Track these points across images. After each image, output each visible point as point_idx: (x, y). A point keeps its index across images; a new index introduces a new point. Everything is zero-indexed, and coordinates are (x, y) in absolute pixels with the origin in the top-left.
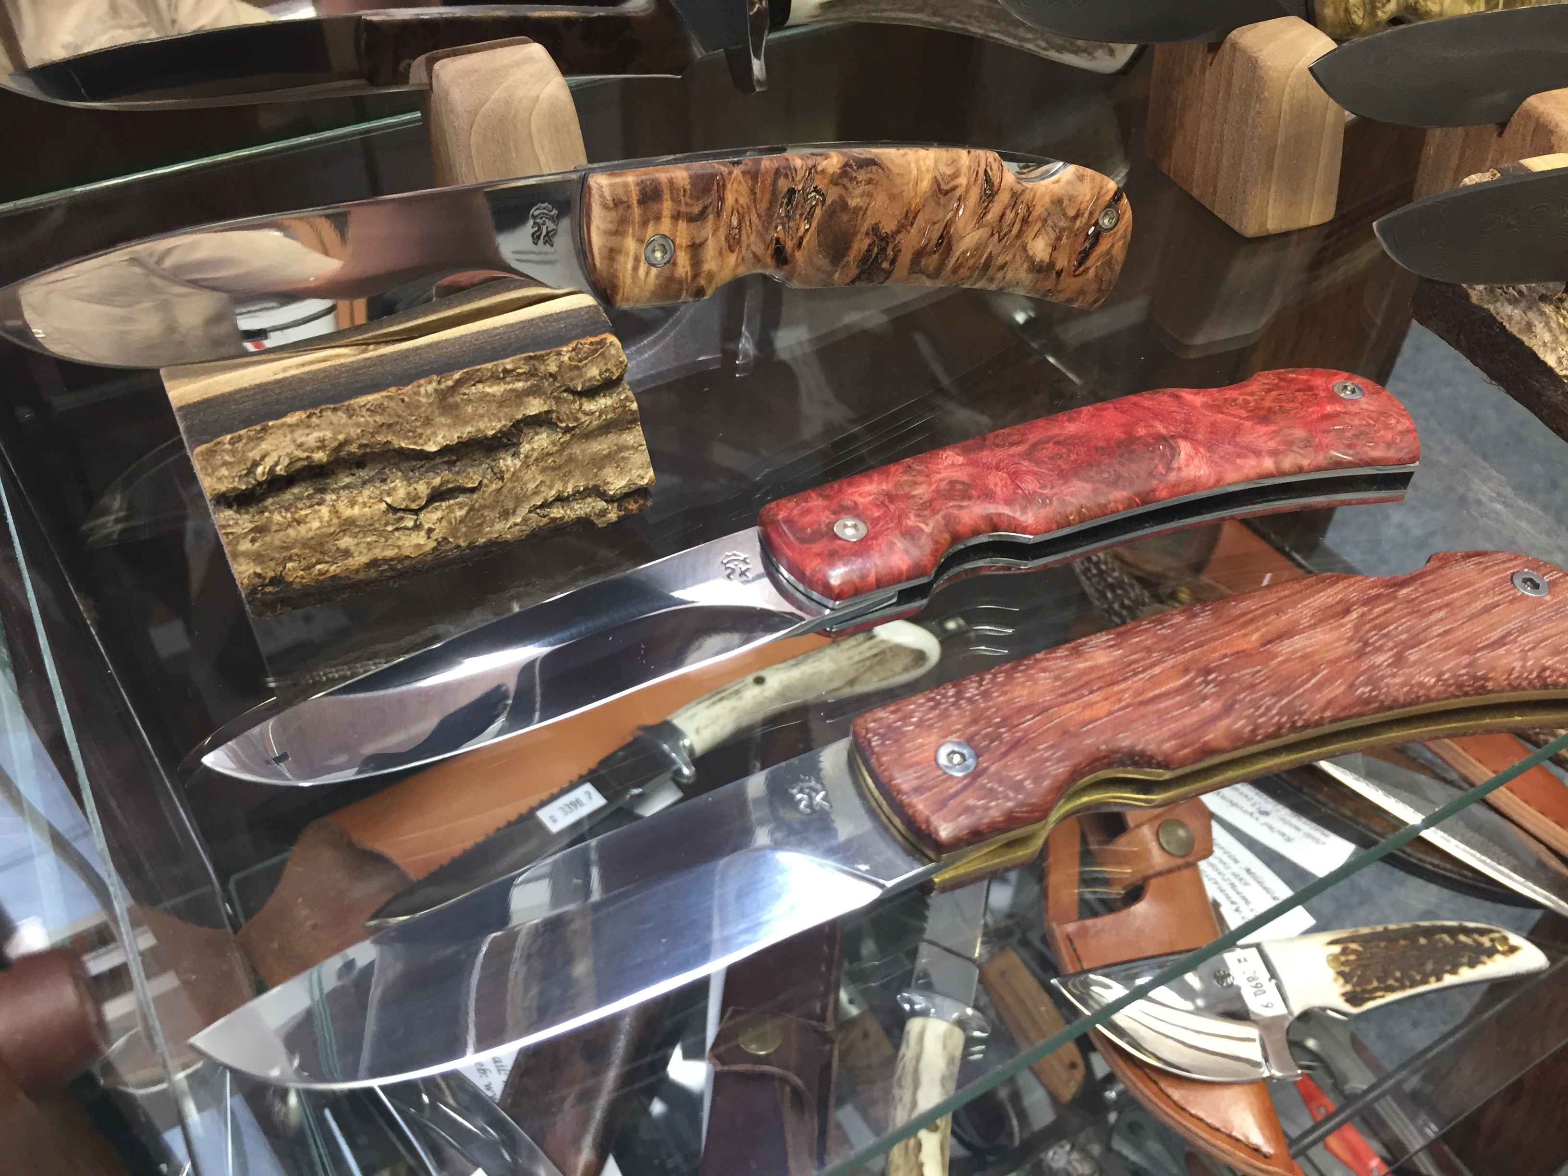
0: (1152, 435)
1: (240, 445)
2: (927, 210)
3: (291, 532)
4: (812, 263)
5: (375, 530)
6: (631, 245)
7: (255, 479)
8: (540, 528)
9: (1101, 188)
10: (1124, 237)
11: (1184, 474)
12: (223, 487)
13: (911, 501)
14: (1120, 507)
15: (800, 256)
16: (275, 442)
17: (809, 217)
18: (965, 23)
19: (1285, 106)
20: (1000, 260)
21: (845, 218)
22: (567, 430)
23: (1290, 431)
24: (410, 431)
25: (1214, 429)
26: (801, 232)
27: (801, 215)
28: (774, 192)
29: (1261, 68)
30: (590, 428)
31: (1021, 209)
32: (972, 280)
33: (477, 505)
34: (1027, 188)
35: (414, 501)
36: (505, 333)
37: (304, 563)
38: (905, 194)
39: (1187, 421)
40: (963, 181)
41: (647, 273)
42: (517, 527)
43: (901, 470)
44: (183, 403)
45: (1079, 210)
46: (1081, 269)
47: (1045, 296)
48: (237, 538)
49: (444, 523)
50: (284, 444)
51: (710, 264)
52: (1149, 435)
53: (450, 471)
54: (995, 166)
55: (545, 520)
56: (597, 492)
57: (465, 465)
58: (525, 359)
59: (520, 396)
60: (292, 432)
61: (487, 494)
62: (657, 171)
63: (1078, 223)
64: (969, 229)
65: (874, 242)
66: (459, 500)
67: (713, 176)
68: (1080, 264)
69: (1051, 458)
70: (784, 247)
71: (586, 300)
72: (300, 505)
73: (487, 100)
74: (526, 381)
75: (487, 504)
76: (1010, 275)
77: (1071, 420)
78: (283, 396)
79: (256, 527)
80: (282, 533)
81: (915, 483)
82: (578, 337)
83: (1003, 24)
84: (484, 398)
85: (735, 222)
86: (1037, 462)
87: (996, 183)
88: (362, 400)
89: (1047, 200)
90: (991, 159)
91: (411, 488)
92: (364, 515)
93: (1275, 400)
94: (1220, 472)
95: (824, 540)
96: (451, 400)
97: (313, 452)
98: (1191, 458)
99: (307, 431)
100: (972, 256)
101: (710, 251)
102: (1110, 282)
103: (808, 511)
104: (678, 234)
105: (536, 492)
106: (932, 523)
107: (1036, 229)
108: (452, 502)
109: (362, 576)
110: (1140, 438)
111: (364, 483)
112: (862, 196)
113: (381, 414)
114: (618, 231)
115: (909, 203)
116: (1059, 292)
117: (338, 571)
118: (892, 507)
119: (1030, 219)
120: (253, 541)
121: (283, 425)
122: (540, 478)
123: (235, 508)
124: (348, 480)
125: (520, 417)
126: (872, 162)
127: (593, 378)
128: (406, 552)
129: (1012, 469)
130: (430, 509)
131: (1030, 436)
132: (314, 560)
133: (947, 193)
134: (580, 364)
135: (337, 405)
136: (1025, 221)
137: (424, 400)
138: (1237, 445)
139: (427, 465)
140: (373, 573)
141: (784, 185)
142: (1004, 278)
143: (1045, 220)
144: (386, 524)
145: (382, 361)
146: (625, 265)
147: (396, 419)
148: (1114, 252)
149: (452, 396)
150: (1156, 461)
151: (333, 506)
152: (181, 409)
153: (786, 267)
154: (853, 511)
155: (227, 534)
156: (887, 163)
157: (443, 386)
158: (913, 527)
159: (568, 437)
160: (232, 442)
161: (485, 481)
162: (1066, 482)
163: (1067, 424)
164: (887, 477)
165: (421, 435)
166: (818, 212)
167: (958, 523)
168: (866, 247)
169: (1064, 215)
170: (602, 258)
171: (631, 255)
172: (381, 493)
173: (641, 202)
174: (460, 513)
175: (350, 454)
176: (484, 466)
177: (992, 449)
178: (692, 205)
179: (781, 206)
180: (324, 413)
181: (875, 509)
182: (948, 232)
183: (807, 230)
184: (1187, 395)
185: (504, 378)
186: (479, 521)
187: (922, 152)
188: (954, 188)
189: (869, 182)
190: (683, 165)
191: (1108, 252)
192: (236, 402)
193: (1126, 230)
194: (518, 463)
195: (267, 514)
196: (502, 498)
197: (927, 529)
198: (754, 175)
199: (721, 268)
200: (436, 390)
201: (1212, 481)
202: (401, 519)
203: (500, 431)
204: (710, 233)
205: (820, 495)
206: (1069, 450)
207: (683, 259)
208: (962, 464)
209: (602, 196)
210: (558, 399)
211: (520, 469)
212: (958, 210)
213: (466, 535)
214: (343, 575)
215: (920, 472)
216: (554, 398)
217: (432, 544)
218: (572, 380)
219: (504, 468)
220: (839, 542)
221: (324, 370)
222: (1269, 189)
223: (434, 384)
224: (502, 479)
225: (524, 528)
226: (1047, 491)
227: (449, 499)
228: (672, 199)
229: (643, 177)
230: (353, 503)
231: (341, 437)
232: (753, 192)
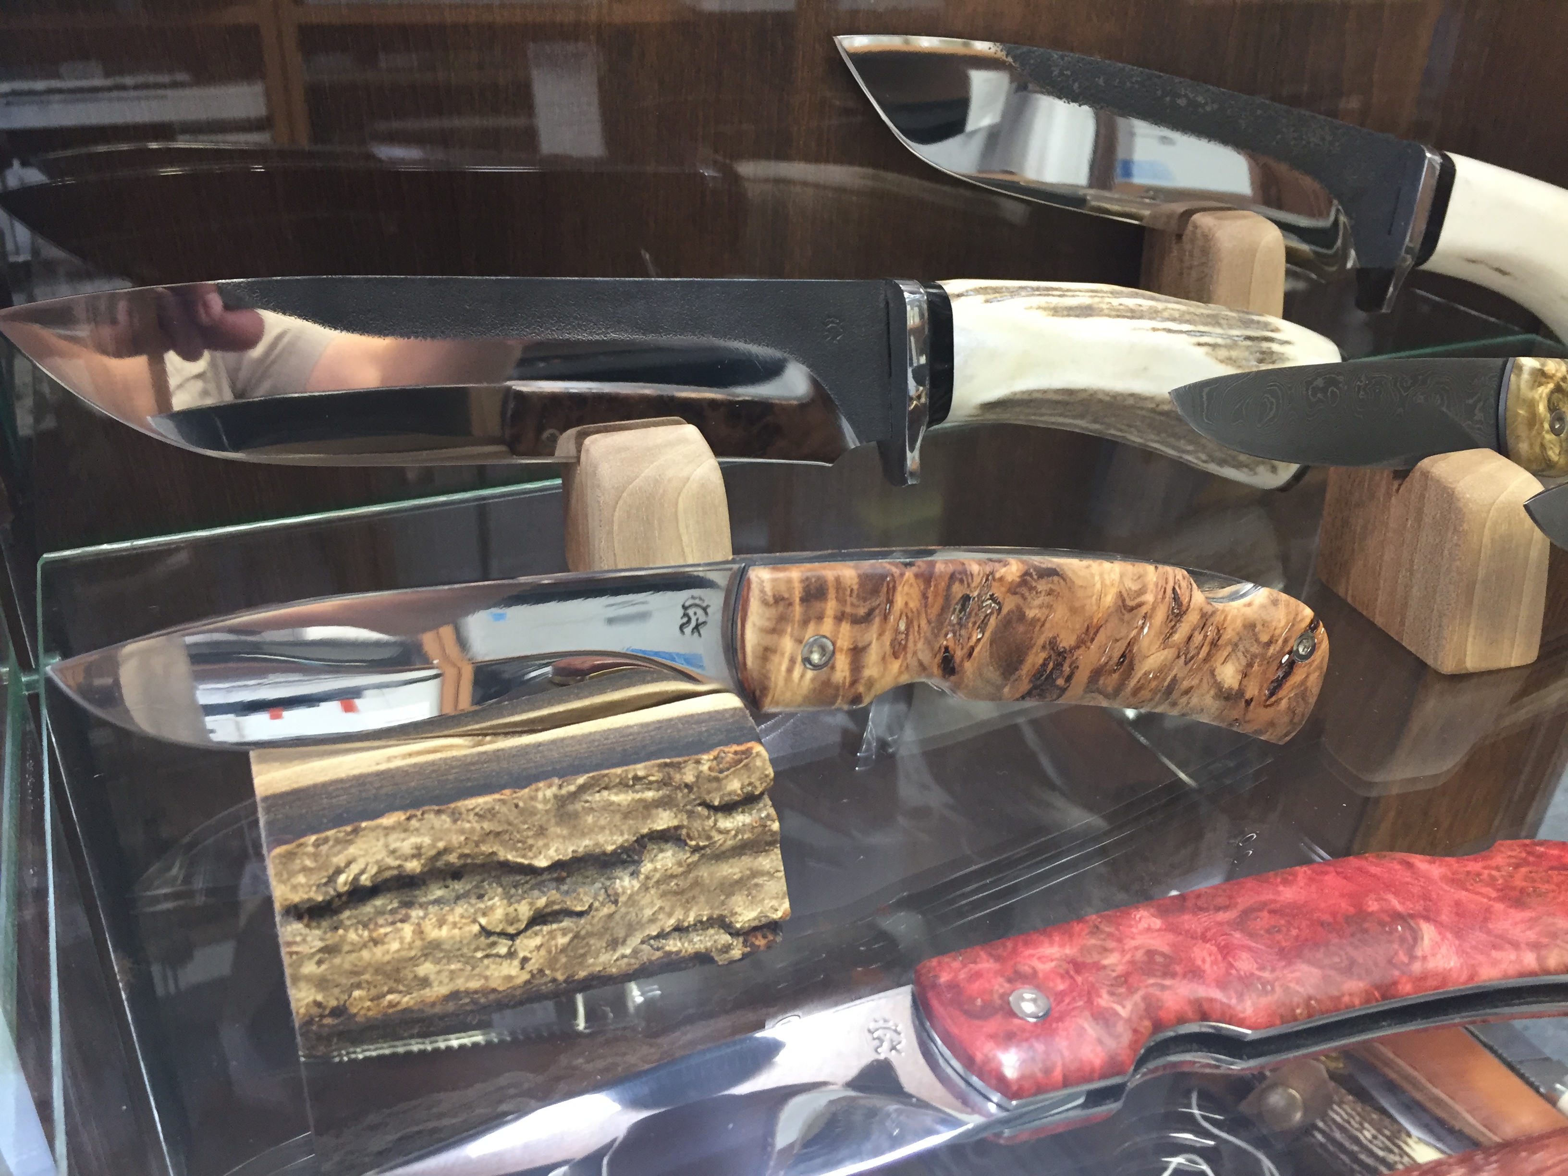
0: (1386, 912)
1: (324, 848)
2: (1109, 626)
3: (365, 954)
4: (981, 675)
5: (462, 956)
6: (787, 644)
7: (335, 890)
8: (651, 962)
9: (1297, 615)
10: (1320, 667)
11: (1431, 964)
12: (296, 898)
13: (1102, 974)
14: (1357, 1001)
15: (969, 667)
16: (364, 846)
17: (983, 628)
18: (1126, 432)
19: (1486, 540)
20: (1186, 684)
21: (1021, 629)
22: (696, 849)
23: (1550, 920)
24: (519, 841)
25: (1459, 910)
26: (972, 642)
27: (975, 623)
28: (947, 598)
29: (1459, 500)
30: (723, 848)
31: (1211, 632)
32: (1153, 703)
33: (583, 932)
34: (1217, 610)
35: (512, 924)
36: (639, 733)
37: (374, 992)
38: (1087, 607)
39: (1426, 897)
40: (1149, 598)
41: (802, 676)
42: (625, 960)
43: (1087, 931)
44: (270, 792)
45: (1272, 637)
46: (1273, 699)
47: (1231, 725)
48: (302, 959)
49: (543, 952)
50: (374, 849)
51: (871, 670)
52: (1382, 910)
53: (558, 889)
54: (1184, 584)
55: (659, 954)
56: (722, 923)
57: (576, 883)
58: (659, 766)
59: (648, 808)
60: (386, 835)
61: (596, 920)
62: (824, 568)
63: (1271, 650)
64: (1153, 650)
65: (1050, 657)
66: (564, 924)
67: (882, 577)
68: (1272, 694)
69: (1268, 931)
70: (953, 656)
71: (731, 701)
72: (381, 921)
73: (636, 477)
74: (658, 790)
75: (595, 930)
76: (1195, 700)
77: (1285, 882)
78: (383, 791)
79: (326, 947)
80: (354, 955)
81: (1106, 950)
82: (719, 744)
83: (1163, 435)
84: (608, 807)
85: (902, 626)
86: (1252, 935)
87: (1185, 602)
88: (471, 803)
89: (1239, 623)
90: (1179, 577)
91: (511, 909)
92: (453, 938)
93: (1526, 878)
94: (1473, 966)
95: (999, 1017)
96: (570, 808)
97: (406, 860)
98: (1436, 946)
99: (403, 835)
100: (1155, 677)
101: (873, 656)
102: (1303, 715)
103: (978, 975)
104: (840, 636)
105: (653, 920)
106: (1129, 1006)
107: (1225, 654)
108: (555, 926)
109: (438, 1009)
110: (1372, 914)
111: (458, 898)
112: (1041, 607)
113: (490, 821)
114: (775, 630)
115: (1091, 618)
116: (1249, 722)
117: (412, 1003)
118: (1079, 979)
119: (1220, 642)
120: (319, 963)
121: (378, 827)
122: (658, 904)
123: (306, 920)
124: (439, 893)
125: (645, 831)
126: (1052, 573)
127: (734, 792)
128: (493, 984)
129: (1222, 940)
130: (529, 932)
131: (1239, 900)
132: (386, 989)
133: (1132, 609)
134: (721, 776)
135: (443, 807)
136: (1214, 644)
137: (540, 806)
138: (1489, 932)
139: (533, 882)
140: (451, 1007)
141: (958, 590)
142: (1188, 703)
143: (1236, 645)
144: (477, 949)
145: (498, 757)
146: (779, 667)
147: (506, 827)
148: (1309, 684)
149: (572, 803)
150: (1396, 946)
151: (419, 925)
152: (266, 799)
153: (952, 678)
154: (1031, 979)
155: (291, 954)
156: (1070, 574)
157: (564, 791)
158: (1107, 1009)
159: (696, 857)
160: (316, 845)
161: (596, 904)
162: (1290, 963)
163: (1281, 888)
164: (1071, 936)
165: (531, 847)
166: (993, 621)
167: (1160, 1008)
168: (1041, 661)
169: (1257, 640)
170: (756, 657)
171: (787, 655)
172: (476, 913)
173: (803, 600)
174: (562, 941)
175: (448, 864)
176: (598, 885)
177: (1195, 914)
178: (858, 606)
179: (953, 613)
180: (426, 816)
181: (1059, 981)
182: (1131, 651)
183: (979, 640)
184: (1421, 863)
185: (634, 785)
186: (581, 951)
187: (1107, 565)
188: (1140, 605)
189: (1050, 593)
190: (852, 563)
191: (1303, 682)
192: (330, 796)
193: (1321, 662)
194: (636, 885)
195: (341, 932)
196: (612, 924)
197: (1124, 1011)
198: (927, 578)
199: (882, 676)
200: (555, 796)
201: (1464, 977)
202: (494, 944)
203: (622, 847)
204: (875, 636)
205: (991, 955)
206: (1289, 922)
207: (842, 663)
208: (1159, 930)
209: (762, 591)
210: (691, 814)
211: (638, 892)
212: (1142, 628)
213: (565, 966)
214: (416, 1008)
215: (1110, 935)
216: (687, 812)
217: (525, 976)
218: (709, 792)
219: (620, 890)
220: (1016, 1021)
221: (433, 763)
222: (1468, 625)
223: (554, 789)
224: (616, 902)
225: (633, 961)
226: (1266, 975)
227: (552, 923)
228: (837, 599)
229: (809, 574)
230: (441, 923)
231: (441, 845)
232: (925, 596)
